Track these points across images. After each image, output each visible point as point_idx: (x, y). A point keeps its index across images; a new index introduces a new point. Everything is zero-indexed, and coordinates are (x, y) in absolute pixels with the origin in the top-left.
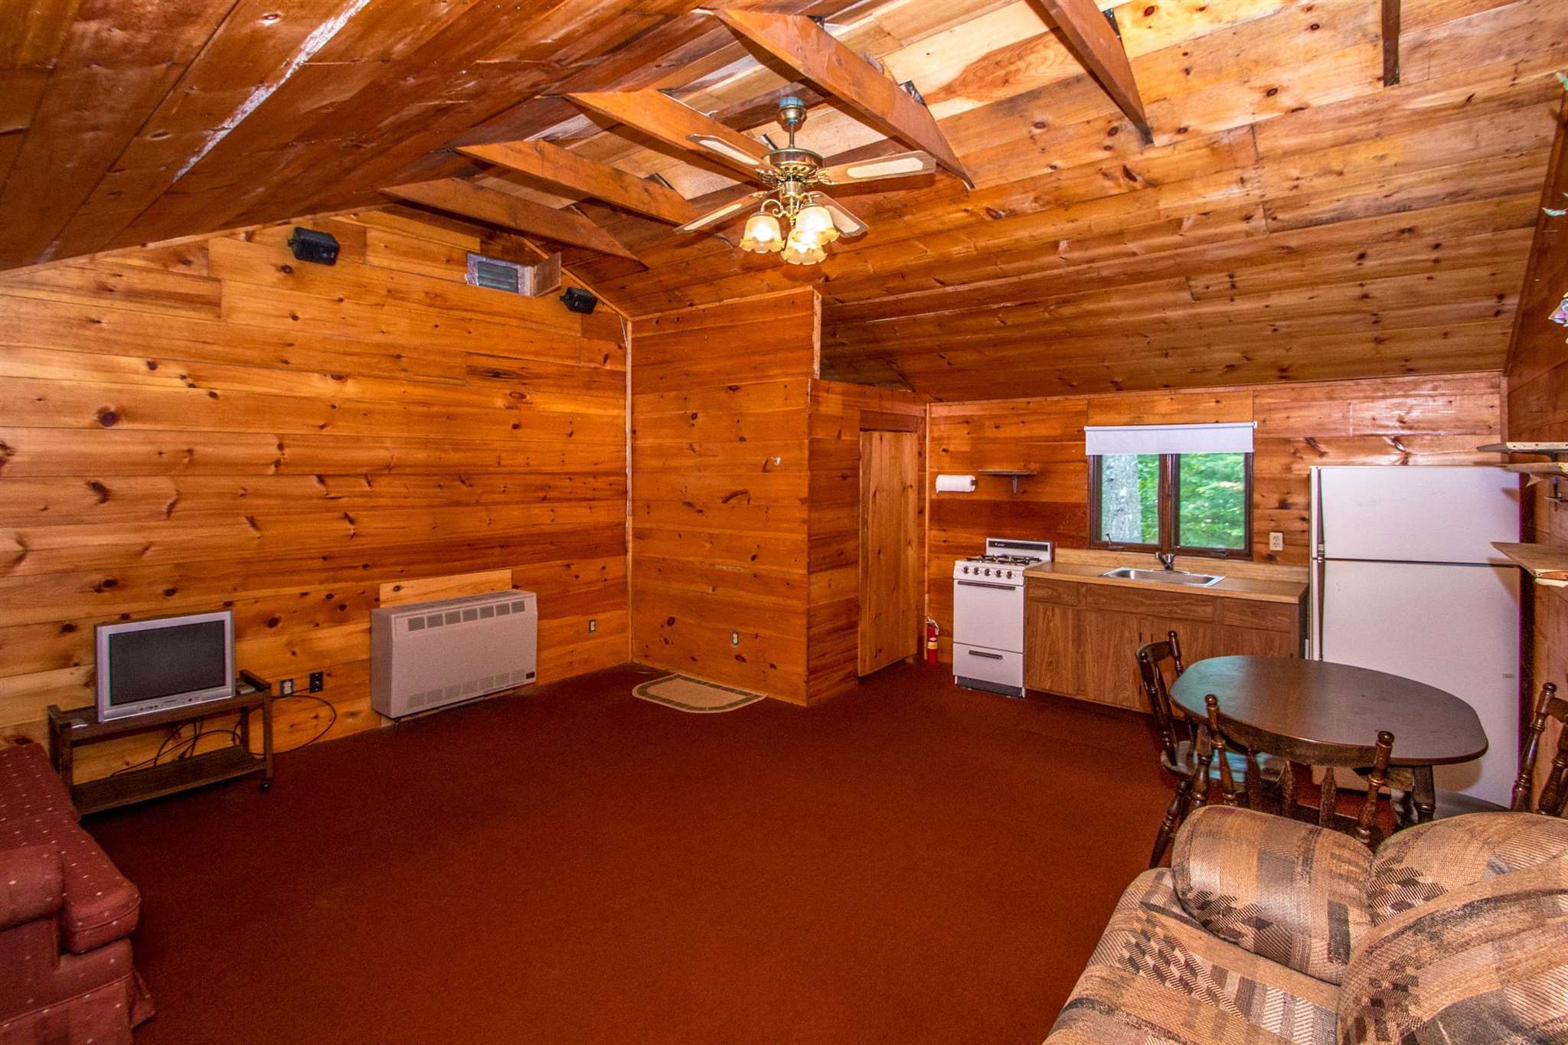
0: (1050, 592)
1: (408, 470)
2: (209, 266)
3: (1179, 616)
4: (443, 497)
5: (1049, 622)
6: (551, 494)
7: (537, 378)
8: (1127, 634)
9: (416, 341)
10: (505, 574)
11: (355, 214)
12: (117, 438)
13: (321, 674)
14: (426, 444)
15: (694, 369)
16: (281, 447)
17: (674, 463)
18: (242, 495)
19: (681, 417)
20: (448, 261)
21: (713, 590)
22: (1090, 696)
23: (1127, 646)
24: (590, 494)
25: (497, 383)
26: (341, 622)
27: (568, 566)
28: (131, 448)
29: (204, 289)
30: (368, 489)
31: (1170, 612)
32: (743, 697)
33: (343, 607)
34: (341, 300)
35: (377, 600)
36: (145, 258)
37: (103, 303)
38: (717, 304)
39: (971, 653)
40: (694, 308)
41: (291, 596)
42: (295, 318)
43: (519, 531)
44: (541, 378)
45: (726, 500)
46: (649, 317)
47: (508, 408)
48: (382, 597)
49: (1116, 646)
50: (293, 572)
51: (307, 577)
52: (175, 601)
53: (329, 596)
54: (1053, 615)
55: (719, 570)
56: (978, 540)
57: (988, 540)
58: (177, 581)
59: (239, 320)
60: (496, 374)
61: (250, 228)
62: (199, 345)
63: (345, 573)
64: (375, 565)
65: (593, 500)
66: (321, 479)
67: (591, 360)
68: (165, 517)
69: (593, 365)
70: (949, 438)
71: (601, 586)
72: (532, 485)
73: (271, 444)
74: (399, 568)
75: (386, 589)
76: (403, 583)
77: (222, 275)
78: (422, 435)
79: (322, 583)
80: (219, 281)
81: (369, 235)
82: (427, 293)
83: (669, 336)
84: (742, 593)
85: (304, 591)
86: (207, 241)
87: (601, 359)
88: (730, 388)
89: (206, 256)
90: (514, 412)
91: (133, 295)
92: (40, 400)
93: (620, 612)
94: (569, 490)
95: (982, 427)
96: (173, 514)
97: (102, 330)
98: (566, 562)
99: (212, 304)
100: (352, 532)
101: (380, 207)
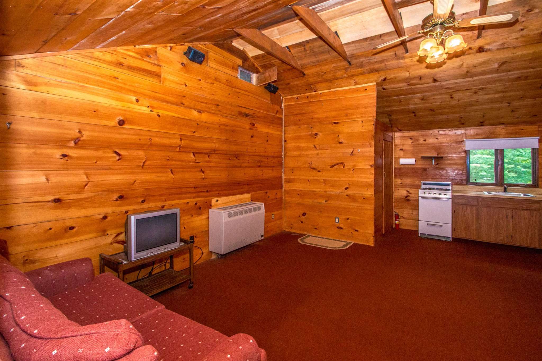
0: (465, 200)
1: (220, 152)
2: (158, 59)
3: (525, 208)
4: (231, 164)
5: (464, 212)
6: (262, 164)
7: (258, 118)
8: (501, 216)
9: (224, 99)
10: (248, 196)
11: (205, 45)
12: (124, 131)
13: (193, 236)
14: (226, 141)
15: (315, 116)
16: (181, 140)
17: (305, 153)
18: (168, 160)
19: (310, 135)
20: (233, 68)
21: (326, 201)
22: (484, 240)
23: (501, 220)
24: (272, 165)
25: (246, 119)
26: (200, 214)
27: (266, 193)
28: (129, 137)
29: (154, 69)
30: (208, 159)
31: (520, 207)
32: (345, 243)
33: (200, 208)
34: (200, 80)
35: (211, 205)
36: (134, 52)
37: (119, 70)
38: (328, 91)
39: (428, 224)
40: (316, 93)
41: (184, 203)
42: (186, 86)
43: (253, 179)
44: (259, 118)
45: (332, 167)
46: (294, 96)
47: (250, 129)
48: (212, 205)
49: (496, 221)
50: (185, 193)
51: (188, 195)
52: (145, 206)
53: (196, 204)
54: (467, 209)
55: (329, 194)
56: (417, 183)
57: (422, 182)
58: (146, 196)
59: (167, 84)
60: (247, 115)
61: (172, 45)
62: (154, 93)
63: (201, 194)
64: (210, 191)
65: (274, 167)
66: (194, 154)
67: (273, 113)
68: (141, 168)
69: (274, 114)
70: (403, 145)
71: (275, 201)
72: (256, 160)
73: (177, 138)
74: (217, 192)
75: (213, 201)
76: (219, 199)
77: (161, 64)
78: (224, 138)
79: (194, 198)
80: (160, 66)
81: (209, 54)
82: (226, 80)
83: (304, 103)
84: (340, 202)
85: (188, 201)
86: (156, 48)
87: (275, 112)
88: (335, 123)
89: (156, 54)
90: (252, 131)
91: (131, 68)
92: (95, 111)
93: (280, 211)
94: (266, 163)
95: (418, 140)
96: (144, 167)
97: (119, 82)
98: (265, 191)
99: (158, 76)
100: (203, 177)
101: (213, 43)
